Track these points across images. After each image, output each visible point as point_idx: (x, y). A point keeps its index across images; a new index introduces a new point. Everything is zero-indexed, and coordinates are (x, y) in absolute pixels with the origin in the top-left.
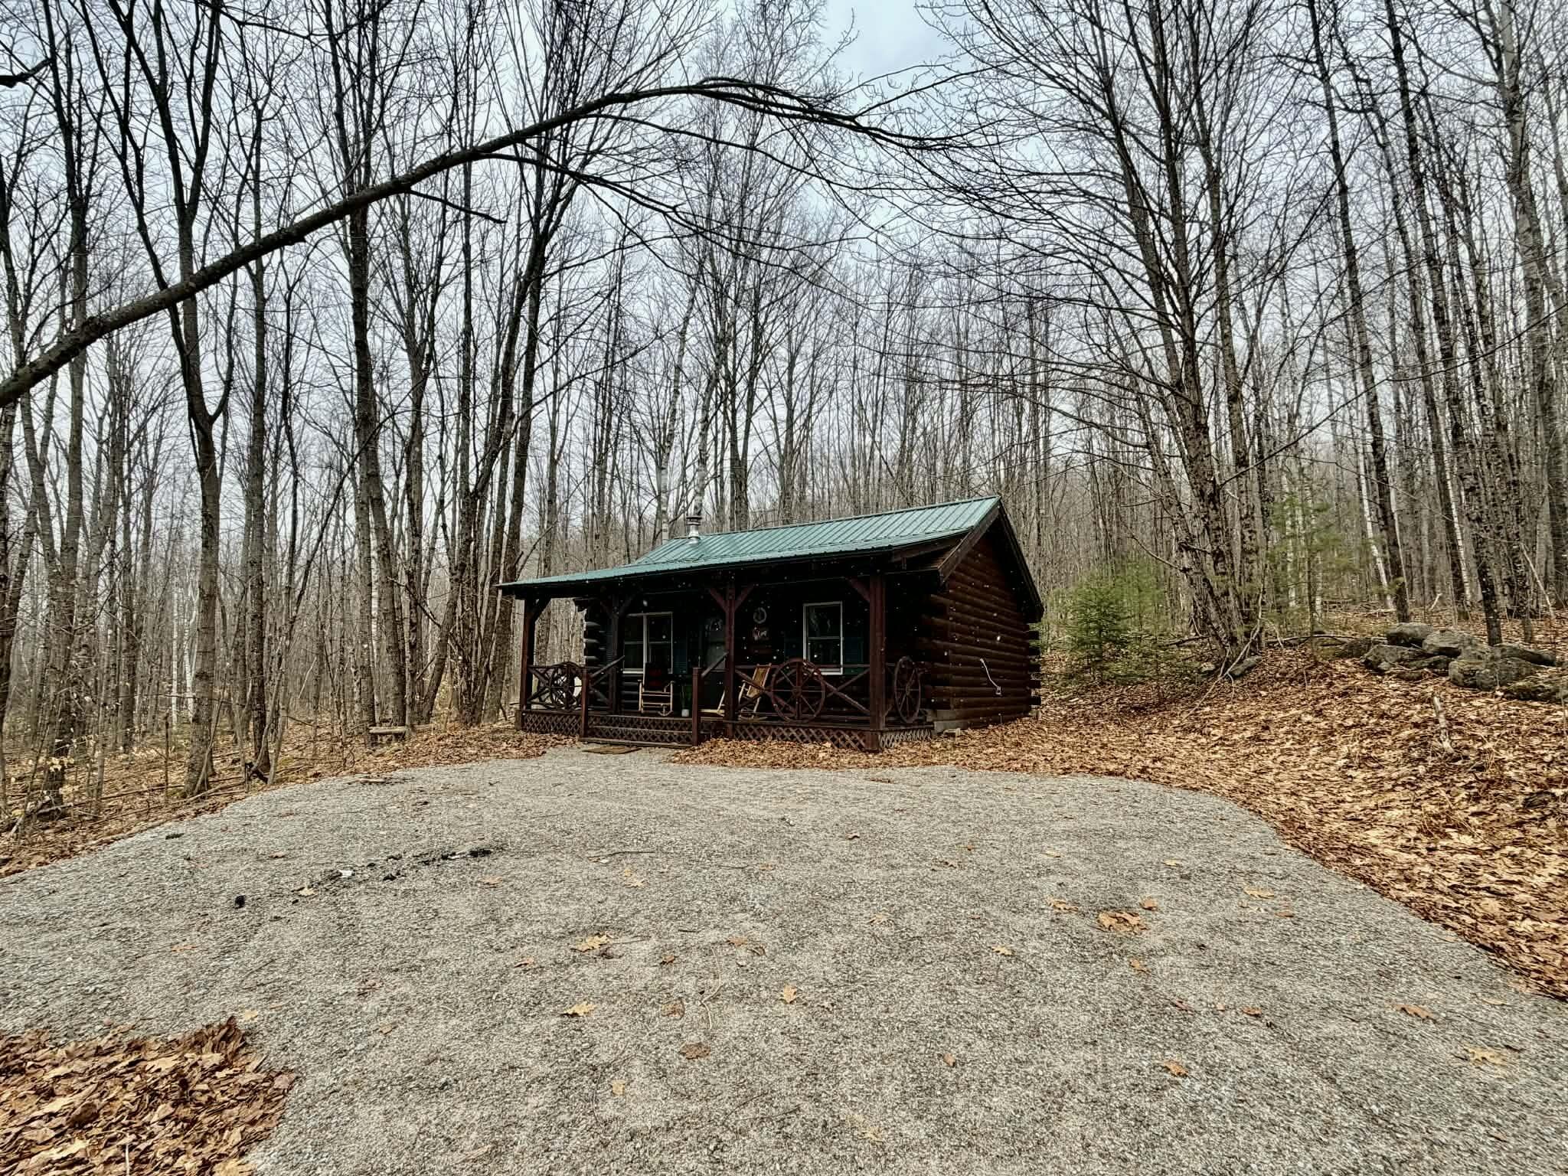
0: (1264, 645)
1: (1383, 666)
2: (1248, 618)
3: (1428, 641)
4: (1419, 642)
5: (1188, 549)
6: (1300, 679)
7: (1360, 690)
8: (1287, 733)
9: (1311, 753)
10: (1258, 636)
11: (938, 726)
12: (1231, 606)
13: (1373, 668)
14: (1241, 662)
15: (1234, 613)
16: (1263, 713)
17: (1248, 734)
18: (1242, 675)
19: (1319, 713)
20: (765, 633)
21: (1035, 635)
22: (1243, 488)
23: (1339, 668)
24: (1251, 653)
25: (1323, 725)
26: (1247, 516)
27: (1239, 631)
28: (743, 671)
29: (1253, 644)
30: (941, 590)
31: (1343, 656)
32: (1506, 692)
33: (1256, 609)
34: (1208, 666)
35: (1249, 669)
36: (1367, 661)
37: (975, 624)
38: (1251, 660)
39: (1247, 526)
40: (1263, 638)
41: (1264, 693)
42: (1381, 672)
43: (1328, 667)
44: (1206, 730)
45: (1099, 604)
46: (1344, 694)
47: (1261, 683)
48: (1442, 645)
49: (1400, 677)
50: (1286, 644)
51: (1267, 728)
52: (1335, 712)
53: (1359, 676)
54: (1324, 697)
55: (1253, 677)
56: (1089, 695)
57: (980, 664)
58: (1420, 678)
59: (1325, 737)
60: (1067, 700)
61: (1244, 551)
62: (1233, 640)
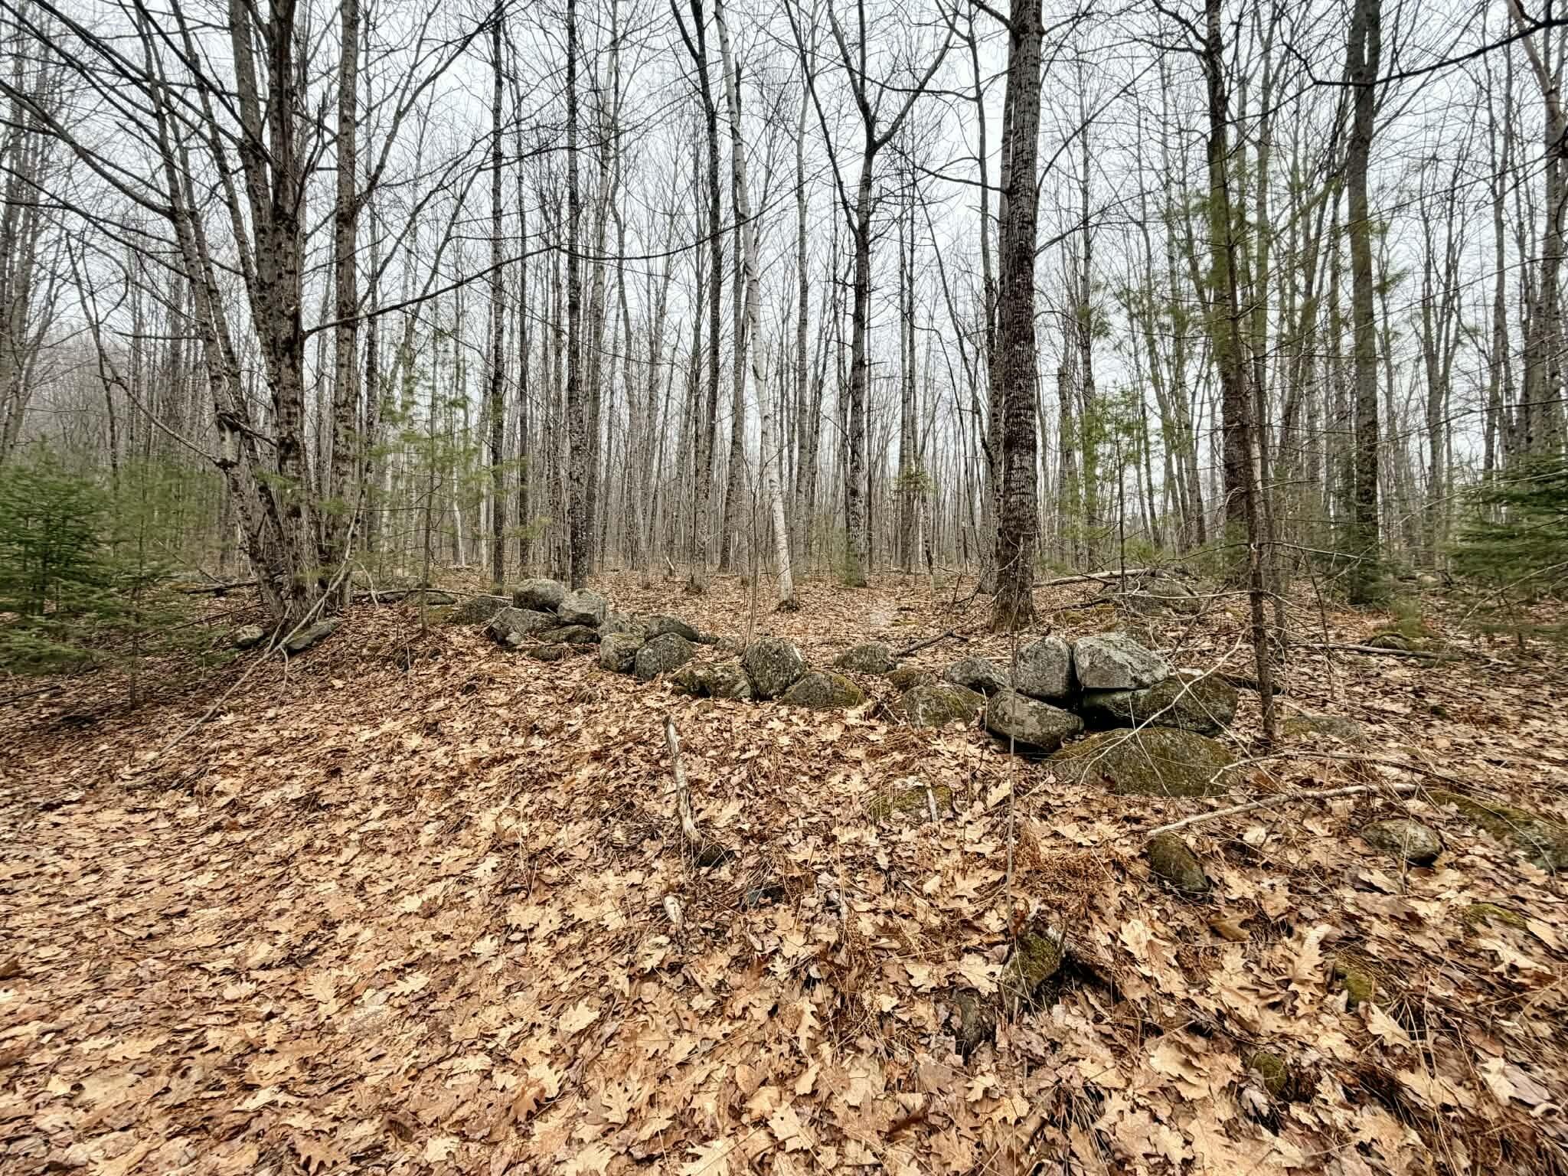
0: (347, 600)
1: (513, 637)
2: (328, 556)
3: (566, 606)
4: (554, 607)
5: (234, 428)
6: (401, 659)
7: (491, 680)
8: (377, 780)
9: (423, 840)
10: (341, 587)
12: (303, 534)
13: (498, 640)
14: (308, 625)
15: (306, 547)
16: (333, 730)
17: (295, 790)
18: (308, 648)
19: (431, 729)
23: (456, 640)
24: (327, 612)
25: (439, 755)
26: (345, 404)
27: (310, 577)
29: (331, 599)
31: (457, 621)
32: (675, 681)
33: (342, 544)
34: (254, 632)
35: (320, 638)
36: (491, 630)
38: (323, 625)
40: (348, 590)
41: (339, 684)
42: (511, 648)
43: (442, 639)
44: (203, 784)
46: (469, 689)
47: (335, 665)
48: (582, 611)
49: (534, 655)
50: (383, 601)
51: (335, 772)
52: (458, 725)
53: (481, 652)
54: (438, 695)
55: (322, 654)
58: (558, 657)
59: (448, 793)
62: (299, 591)
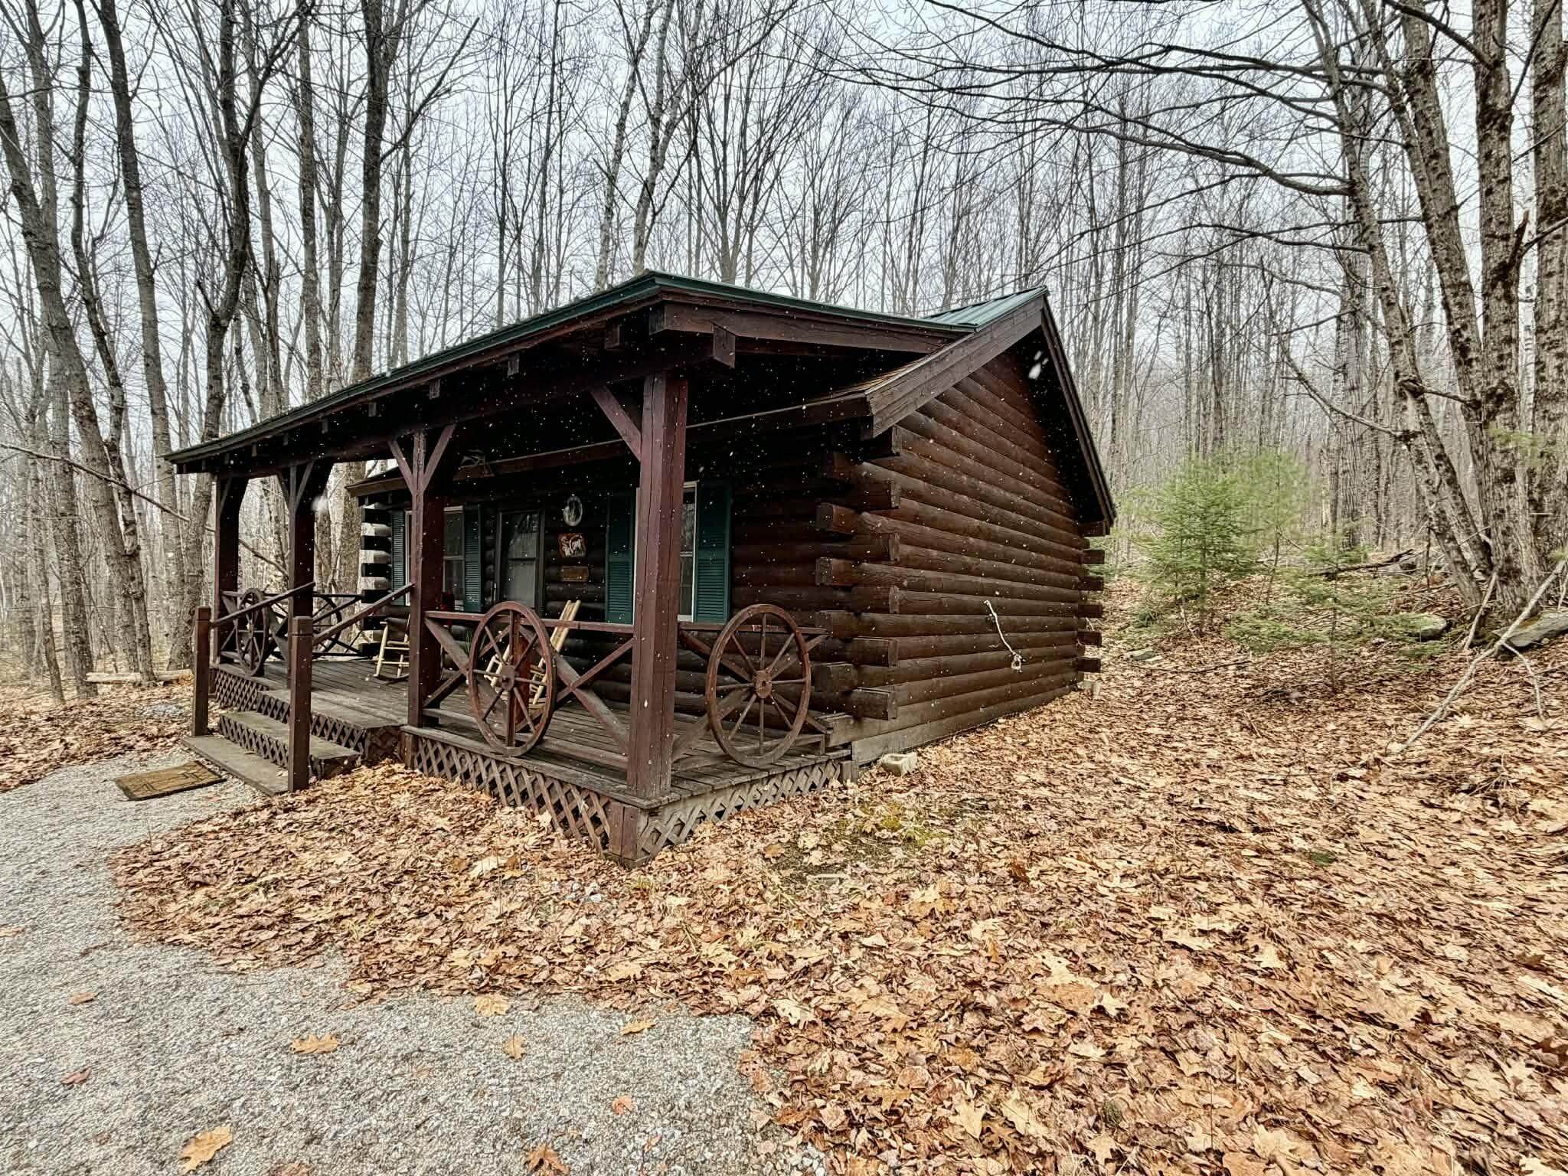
5: (1417, 393)
11: (862, 751)
12: (1518, 503)
14: (1534, 617)
15: (1522, 519)
18: (1536, 646)
20: (578, 544)
21: (1098, 556)
22: (1554, 266)
28: (440, 622)
29: (1556, 584)
30: (881, 449)
35: (1554, 635)
37: (977, 533)
38: (1558, 617)
39: (1553, 344)
45: (1206, 509)
56: (1178, 652)
57: (982, 610)
60: (1142, 659)
61: (1540, 397)
